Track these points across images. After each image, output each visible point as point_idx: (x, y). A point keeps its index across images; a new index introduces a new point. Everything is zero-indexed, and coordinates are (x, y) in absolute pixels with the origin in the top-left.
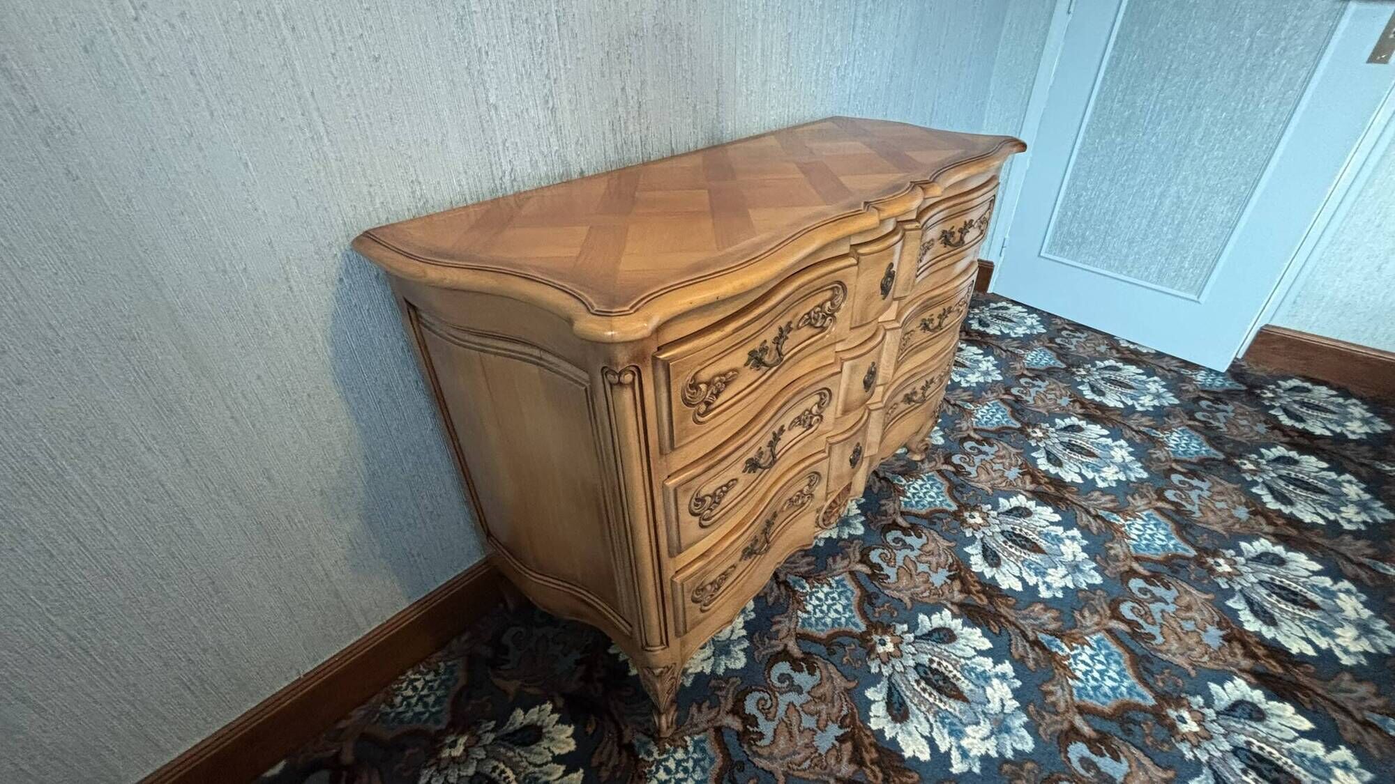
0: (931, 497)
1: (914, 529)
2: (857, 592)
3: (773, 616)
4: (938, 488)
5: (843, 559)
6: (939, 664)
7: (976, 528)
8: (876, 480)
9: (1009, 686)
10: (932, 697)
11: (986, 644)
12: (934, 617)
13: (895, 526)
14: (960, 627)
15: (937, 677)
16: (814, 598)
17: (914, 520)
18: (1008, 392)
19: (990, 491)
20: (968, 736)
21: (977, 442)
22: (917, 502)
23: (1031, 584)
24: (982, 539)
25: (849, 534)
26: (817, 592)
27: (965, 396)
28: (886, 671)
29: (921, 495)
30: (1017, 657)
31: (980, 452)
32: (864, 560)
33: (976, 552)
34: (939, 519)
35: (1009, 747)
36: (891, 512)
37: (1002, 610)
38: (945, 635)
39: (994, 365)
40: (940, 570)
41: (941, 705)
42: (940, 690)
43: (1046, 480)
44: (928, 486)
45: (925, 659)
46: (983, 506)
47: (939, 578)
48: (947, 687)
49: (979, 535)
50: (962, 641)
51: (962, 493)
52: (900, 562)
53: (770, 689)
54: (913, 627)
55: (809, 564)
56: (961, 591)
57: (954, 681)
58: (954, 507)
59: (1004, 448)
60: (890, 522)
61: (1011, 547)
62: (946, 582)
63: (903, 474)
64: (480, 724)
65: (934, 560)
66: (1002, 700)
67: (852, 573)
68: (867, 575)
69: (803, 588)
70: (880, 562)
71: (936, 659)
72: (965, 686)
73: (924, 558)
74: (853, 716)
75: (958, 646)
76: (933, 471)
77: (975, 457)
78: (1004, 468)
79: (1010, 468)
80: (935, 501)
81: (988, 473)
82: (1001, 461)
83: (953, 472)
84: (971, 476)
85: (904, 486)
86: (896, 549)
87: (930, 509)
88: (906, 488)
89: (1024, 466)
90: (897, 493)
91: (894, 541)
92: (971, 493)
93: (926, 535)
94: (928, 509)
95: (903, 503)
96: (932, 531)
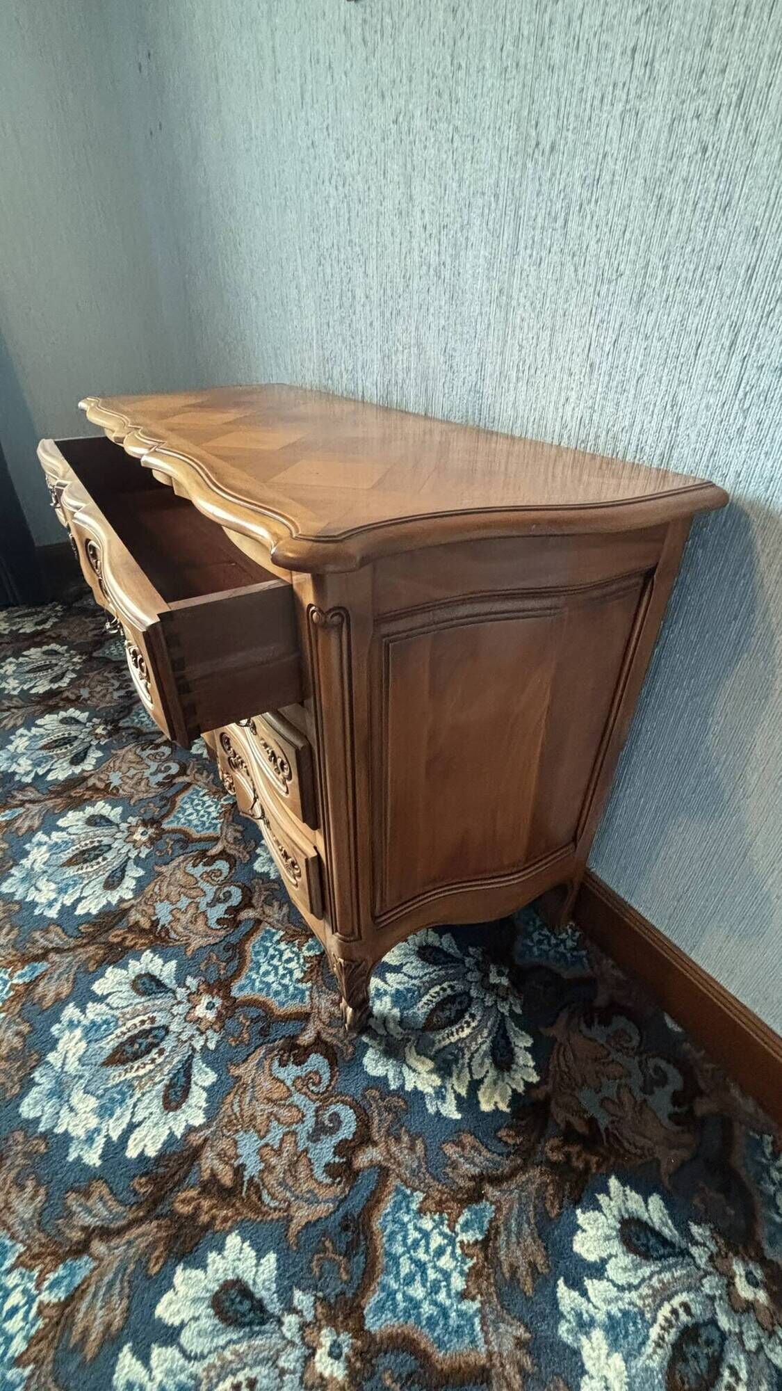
0: (267, 973)
1: (231, 920)
2: (196, 836)
4: (277, 993)
5: (235, 838)
6: (98, 863)
7: (193, 998)
9: (42, 904)
10: (85, 844)
11: (80, 911)
12: (134, 882)
13: (247, 903)
14: (109, 899)
15: (92, 856)
17: (243, 929)
19: (234, 1070)
20: (45, 853)
22: (266, 950)
23: (90, 1005)
24: (174, 992)
25: (259, 856)
27: (514, 1257)
28: (124, 826)
29: (275, 962)
30: (52, 928)
31: (320, 1131)
32: (223, 855)
33: (165, 974)
34: (229, 961)
35: (16, 873)
36: (268, 912)
37: (91, 948)
38: (112, 882)
40: (170, 918)
41: (74, 848)
42: (83, 852)
43: (204, 1218)
44: (286, 981)
45: (110, 855)
46: (217, 1038)
47: (163, 912)
48: (83, 857)
49: (181, 993)
50: (98, 892)
52: (204, 885)
53: (167, 760)
54: (138, 861)
56: (137, 923)
57: (79, 866)
60: (254, 901)
61: (143, 1022)
62: (155, 915)
65: (184, 919)
66: (40, 891)
67: (217, 839)
68: (207, 850)
70: (213, 868)
71: (103, 863)
72: (71, 872)
73: (191, 911)
74: (115, 795)
75: (98, 886)
76: (312, 1008)
77: (314, 1106)
78: (267, 1145)
79: (262, 1160)
80: (258, 973)
81: (269, 1100)
82: (285, 1154)
83: (295, 1037)
84: (276, 1063)
85: (300, 949)
86: (217, 889)
87: (248, 959)
88: (295, 949)
89: (254, 1198)
90: (291, 932)
91: (228, 892)
92: (246, 1036)
93: (216, 929)
94: (250, 955)
95: (274, 931)
96: (218, 940)
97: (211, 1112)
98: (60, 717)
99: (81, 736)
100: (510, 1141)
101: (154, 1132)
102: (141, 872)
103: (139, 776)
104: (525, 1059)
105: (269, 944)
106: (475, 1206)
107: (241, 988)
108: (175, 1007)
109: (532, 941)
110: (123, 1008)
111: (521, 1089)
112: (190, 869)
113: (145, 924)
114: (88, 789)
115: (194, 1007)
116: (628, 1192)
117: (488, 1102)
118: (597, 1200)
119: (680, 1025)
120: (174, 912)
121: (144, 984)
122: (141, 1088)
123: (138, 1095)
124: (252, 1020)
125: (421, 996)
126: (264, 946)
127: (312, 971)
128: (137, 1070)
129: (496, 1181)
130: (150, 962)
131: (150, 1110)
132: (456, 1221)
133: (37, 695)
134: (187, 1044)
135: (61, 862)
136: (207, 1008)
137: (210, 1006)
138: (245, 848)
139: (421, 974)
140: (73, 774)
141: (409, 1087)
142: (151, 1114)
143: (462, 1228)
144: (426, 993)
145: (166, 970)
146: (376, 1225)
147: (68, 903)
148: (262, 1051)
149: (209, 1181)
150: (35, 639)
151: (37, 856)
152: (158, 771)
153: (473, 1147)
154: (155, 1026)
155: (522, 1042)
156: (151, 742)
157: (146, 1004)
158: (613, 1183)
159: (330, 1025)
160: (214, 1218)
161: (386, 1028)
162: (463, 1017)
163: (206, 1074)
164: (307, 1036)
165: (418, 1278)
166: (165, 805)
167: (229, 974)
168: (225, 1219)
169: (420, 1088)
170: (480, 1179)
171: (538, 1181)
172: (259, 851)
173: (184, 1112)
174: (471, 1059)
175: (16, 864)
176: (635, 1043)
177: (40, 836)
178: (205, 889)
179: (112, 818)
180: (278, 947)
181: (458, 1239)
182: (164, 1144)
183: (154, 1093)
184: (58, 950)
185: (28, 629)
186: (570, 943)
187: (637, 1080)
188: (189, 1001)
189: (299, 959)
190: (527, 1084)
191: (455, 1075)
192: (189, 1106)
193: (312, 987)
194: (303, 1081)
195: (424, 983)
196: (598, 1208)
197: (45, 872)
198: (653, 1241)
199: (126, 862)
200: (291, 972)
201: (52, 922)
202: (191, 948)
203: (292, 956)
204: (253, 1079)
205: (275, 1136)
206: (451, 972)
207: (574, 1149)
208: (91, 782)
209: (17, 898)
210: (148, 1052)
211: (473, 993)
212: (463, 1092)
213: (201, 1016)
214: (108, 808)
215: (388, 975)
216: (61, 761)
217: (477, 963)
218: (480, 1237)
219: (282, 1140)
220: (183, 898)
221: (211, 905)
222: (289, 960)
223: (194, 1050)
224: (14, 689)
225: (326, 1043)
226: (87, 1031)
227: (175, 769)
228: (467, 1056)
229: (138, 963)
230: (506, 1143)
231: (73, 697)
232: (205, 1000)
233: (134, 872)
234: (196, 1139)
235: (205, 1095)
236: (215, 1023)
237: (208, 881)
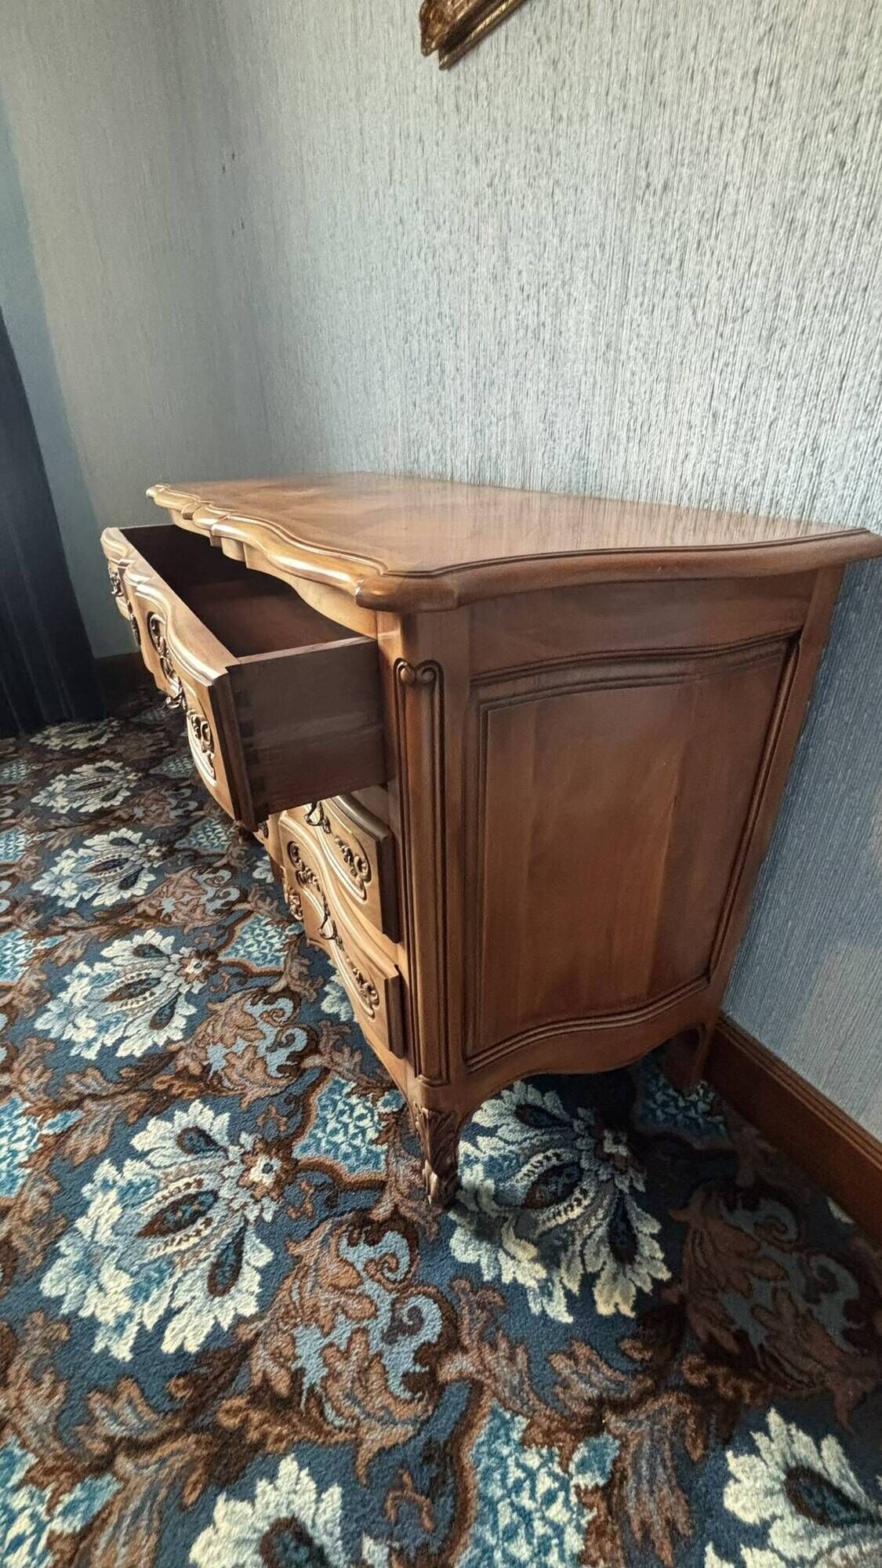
0: (335, 1132)
1: (295, 1067)
2: (256, 969)
4: (346, 1156)
5: (301, 973)
6: (145, 999)
7: (247, 1159)
9: (79, 1043)
10: (131, 977)
11: (122, 1053)
12: (184, 1021)
13: (312, 1049)
14: (156, 1040)
15: (138, 991)
17: (308, 1079)
19: (293, 1248)
20: (86, 986)
22: (335, 1103)
23: (128, 1162)
24: (226, 1151)
25: (327, 994)
27: (645, 1511)
28: (175, 957)
29: (345, 1118)
30: (89, 1071)
31: (397, 1330)
32: (286, 992)
33: (215, 1129)
34: (290, 1116)
35: (52, 1008)
36: (337, 1059)
37: (133, 1096)
38: (160, 1021)
40: (224, 1063)
41: (118, 981)
42: (128, 986)
44: (357, 1142)
45: (158, 990)
46: (275, 1208)
47: (216, 1056)
48: (129, 991)
49: (234, 1151)
50: (143, 1032)
52: (264, 1026)
53: (227, 885)
54: (190, 998)
56: (186, 1068)
57: (124, 1001)
58: (299, 1154)
60: (321, 1046)
61: (188, 1185)
62: (207, 1059)
63: (395, 1117)
65: (240, 1064)
66: (78, 1028)
67: (280, 974)
68: (269, 987)
71: (149, 999)
72: (114, 1007)
73: (248, 1056)
74: (167, 923)
75: (144, 1025)
76: (388, 1175)
77: (389, 1298)
78: (331, 1345)
79: (326, 1364)
80: (324, 1131)
81: (336, 1287)
82: (354, 1358)
83: (368, 1210)
84: (345, 1242)
85: (374, 1104)
86: (279, 1032)
87: (313, 1114)
88: (369, 1104)
89: (315, 1412)
90: (364, 1084)
91: (291, 1035)
92: (309, 1206)
93: (276, 1078)
94: (315, 1110)
95: (343, 1081)
96: (278, 1091)
97: (265, 1301)
98: (110, 838)
99: (133, 859)
100: (636, 1356)
101: (196, 1321)
102: (193, 1010)
103: (194, 902)
104: (651, 1249)
105: (338, 1098)
106: (594, 1440)
107: (305, 1149)
108: (226, 1169)
109: (655, 1102)
110: (165, 1167)
111: (648, 1288)
112: (248, 1008)
113: (195, 1069)
114: (138, 916)
115: (248, 1170)
116: (794, 1431)
117: (607, 1302)
118: (754, 1441)
119: (849, 1215)
120: (229, 1057)
121: (191, 1139)
122: (183, 1265)
123: (179, 1274)
124: (317, 1187)
125: (520, 1166)
126: (332, 1099)
127: (388, 1131)
128: (179, 1243)
129: (621, 1407)
130: (200, 1115)
131: (192, 1294)
132: (569, 1459)
133: (86, 814)
134: (239, 1214)
135: (104, 996)
136: (264, 1171)
137: (267, 1169)
138: (311, 985)
139: (520, 1138)
140: (122, 898)
141: (507, 1279)
142: (194, 1298)
143: (577, 1467)
144: (526, 1162)
145: (216, 1124)
146: (468, 1456)
147: (109, 1043)
148: (327, 1226)
149: (260, 1388)
150: (88, 756)
151: (78, 989)
152: (215, 897)
153: (589, 1361)
154: (202, 1190)
155: (647, 1228)
156: (210, 865)
157: (192, 1164)
158: (774, 1418)
159: (409, 1197)
160: (265, 1436)
161: (477, 1204)
162: (572, 1193)
163: (261, 1251)
164: (381, 1210)
165: (522, 1531)
166: (222, 935)
167: (291, 1131)
168: (279, 1438)
169: (521, 1280)
170: (600, 1404)
171: (674, 1411)
172: (327, 988)
173: (232, 1298)
174: (583, 1245)
175: (53, 997)
176: (792, 1234)
177: (82, 967)
178: (264, 1030)
179: (162, 948)
180: (349, 1101)
181: (572, 1483)
182: (207, 1338)
183: (198, 1272)
184: (94, 1097)
185: (81, 744)
186: (701, 1106)
187: (797, 1283)
188: (243, 1162)
189: (373, 1116)
190: (656, 1282)
191: (564, 1265)
192: (239, 1291)
193: (388, 1151)
194: (377, 1264)
195: (523, 1149)
196: (755, 1451)
197: (86, 1007)
198: (830, 1501)
199: (176, 998)
200: (363, 1131)
201: (89, 1064)
202: (247, 1099)
203: (365, 1112)
204: (316, 1262)
205: (342, 1332)
206: (557, 1137)
207: (722, 1371)
208: (140, 909)
209: (52, 1036)
210: (193, 1222)
211: (585, 1164)
212: (575, 1288)
213: (257, 1180)
214: (159, 936)
215: (480, 1139)
216: (109, 885)
217: (588, 1128)
218: (601, 1482)
219: (350, 1340)
220: (240, 1041)
221: (272, 1049)
222: (361, 1117)
223: (247, 1221)
224: (63, 808)
225: (404, 1219)
226: (123, 1193)
227: (235, 894)
228: (579, 1242)
229: (185, 1115)
230: (632, 1360)
231: (125, 816)
232: (262, 1161)
233: (185, 1010)
234: (246, 1333)
235: (258, 1278)
236: (273, 1190)
237: (268, 1022)
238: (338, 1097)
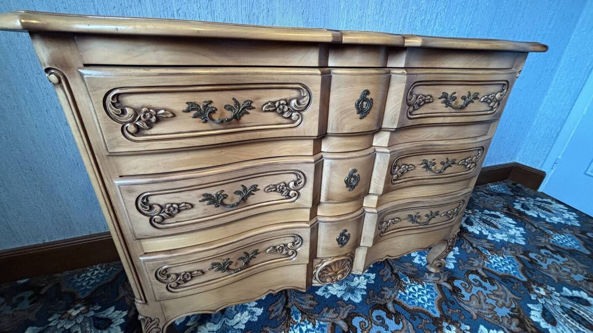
0: (423, 299)
1: (397, 316)
3: (266, 326)
4: (432, 296)
5: (334, 312)
8: (390, 273)
13: (384, 307)
16: (298, 328)
17: (400, 309)
18: (526, 253)
19: (475, 317)
21: (482, 277)
22: (410, 299)
25: (349, 299)
26: (303, 325)
27: (487, 245)
29: (416, 295)
31: (480, 285)
34: (420, 317)
36: (388, 297)
39: (521, 234)
43: (532, 329)
44: (425, 292)
46: (463, 325)
51: (449, 307)
55: (311, 305)
58: (438, 315)
59: (503, 290)
60: (382, 303)
63: (411, 277)
64: (95, 304)
69: (297, 318)
70: (358, 327)
76: (434, 283)
77: (474, 287)
78: (496, 304)
79: (502, 307)
80: (424, 304)
81: (480, 303)
82: (496, 298)
83: (450, 290)
84: (464, 299)
85: (407, 284)
86: (374, 323)
87: (417, 307)
88: (408, 286)
89: (516, 310)
90: (399, 287)
91: (377, 317)
92: (457, 311)
93: (403, 324)
94: (415, 307)
95: (399, 295)
96: (409, 324)
97: (497, 327)
107: (434, 312)
118: (465, 227)
124: (448, 308)
127: (418, 281)
129: (471, 244)
132: (487, 255)
137: (449, 328)
141: (454, 258)
148: (462, 304)
149: (521, 328)
153: (465, 246)
159: (440, 277)
160: (532, 326)
163: (481, 330)
164: (448, 286)
167: (428, 318)
168: (529, 321)
169: (452, 255)
170: (473, 247)
172: (345, 299)
180: (408, 294)
194: (466, 289)
196: (467, 228)
200: (420, 290)
203: (411, 288)
204: (475, 308)
205: (491, 301)
218: (488, 251)
219: (492, 299)
222: (414, 290)
236: (456, 326)
237: (369, 330)
238: (407, 298)
